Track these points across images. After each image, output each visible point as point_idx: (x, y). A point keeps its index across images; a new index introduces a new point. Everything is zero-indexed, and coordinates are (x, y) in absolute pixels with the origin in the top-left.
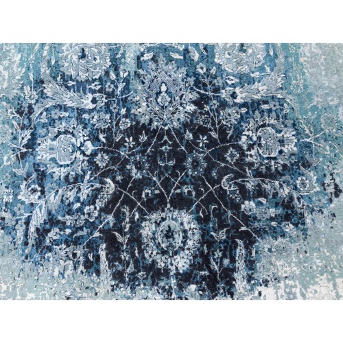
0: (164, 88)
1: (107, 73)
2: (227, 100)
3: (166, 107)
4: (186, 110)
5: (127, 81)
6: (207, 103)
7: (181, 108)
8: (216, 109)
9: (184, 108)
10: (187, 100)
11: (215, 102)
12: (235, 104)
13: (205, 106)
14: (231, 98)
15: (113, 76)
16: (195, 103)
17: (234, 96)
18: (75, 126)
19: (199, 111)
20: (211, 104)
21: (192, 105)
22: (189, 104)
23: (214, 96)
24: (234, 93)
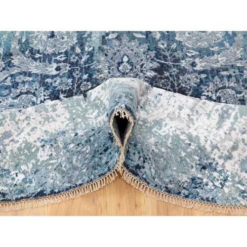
0: (125, 59)
1: (73, 48)
2: (187, 68)
3: (127, 73)
4: (146, 76)
5: (91, 54)
6: (167, 71)
7: (142, 74)
8: (176, 75)
9: (144, 74)
10: (148, 68)
11: (175, 69)
12: (195, 71)
13: (165, 72)
14: (191, 67)
15: (78, 50)
16: (155, 70)
17: (193, 65)
18: (37, 88)
19: (159, 76)
20: (171, 71)
21: (152, 71)
22: (149, 71)
23: (174, 65)
24: (194, 63)
